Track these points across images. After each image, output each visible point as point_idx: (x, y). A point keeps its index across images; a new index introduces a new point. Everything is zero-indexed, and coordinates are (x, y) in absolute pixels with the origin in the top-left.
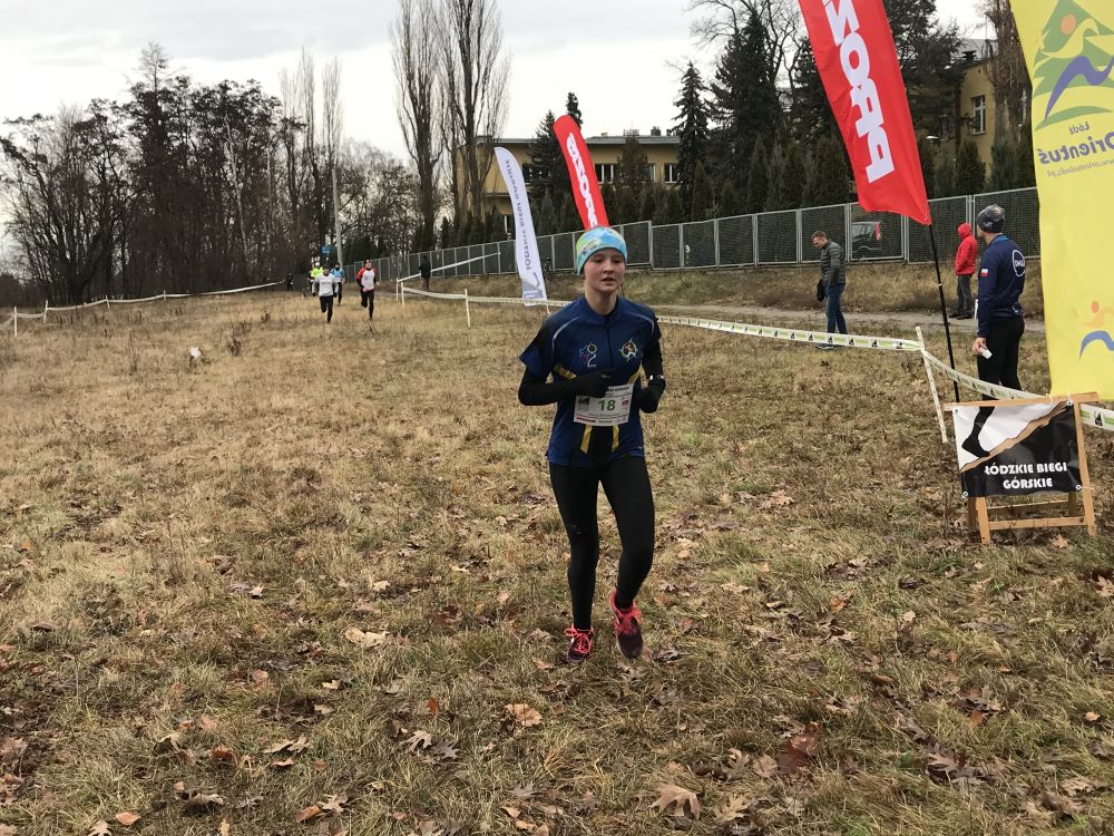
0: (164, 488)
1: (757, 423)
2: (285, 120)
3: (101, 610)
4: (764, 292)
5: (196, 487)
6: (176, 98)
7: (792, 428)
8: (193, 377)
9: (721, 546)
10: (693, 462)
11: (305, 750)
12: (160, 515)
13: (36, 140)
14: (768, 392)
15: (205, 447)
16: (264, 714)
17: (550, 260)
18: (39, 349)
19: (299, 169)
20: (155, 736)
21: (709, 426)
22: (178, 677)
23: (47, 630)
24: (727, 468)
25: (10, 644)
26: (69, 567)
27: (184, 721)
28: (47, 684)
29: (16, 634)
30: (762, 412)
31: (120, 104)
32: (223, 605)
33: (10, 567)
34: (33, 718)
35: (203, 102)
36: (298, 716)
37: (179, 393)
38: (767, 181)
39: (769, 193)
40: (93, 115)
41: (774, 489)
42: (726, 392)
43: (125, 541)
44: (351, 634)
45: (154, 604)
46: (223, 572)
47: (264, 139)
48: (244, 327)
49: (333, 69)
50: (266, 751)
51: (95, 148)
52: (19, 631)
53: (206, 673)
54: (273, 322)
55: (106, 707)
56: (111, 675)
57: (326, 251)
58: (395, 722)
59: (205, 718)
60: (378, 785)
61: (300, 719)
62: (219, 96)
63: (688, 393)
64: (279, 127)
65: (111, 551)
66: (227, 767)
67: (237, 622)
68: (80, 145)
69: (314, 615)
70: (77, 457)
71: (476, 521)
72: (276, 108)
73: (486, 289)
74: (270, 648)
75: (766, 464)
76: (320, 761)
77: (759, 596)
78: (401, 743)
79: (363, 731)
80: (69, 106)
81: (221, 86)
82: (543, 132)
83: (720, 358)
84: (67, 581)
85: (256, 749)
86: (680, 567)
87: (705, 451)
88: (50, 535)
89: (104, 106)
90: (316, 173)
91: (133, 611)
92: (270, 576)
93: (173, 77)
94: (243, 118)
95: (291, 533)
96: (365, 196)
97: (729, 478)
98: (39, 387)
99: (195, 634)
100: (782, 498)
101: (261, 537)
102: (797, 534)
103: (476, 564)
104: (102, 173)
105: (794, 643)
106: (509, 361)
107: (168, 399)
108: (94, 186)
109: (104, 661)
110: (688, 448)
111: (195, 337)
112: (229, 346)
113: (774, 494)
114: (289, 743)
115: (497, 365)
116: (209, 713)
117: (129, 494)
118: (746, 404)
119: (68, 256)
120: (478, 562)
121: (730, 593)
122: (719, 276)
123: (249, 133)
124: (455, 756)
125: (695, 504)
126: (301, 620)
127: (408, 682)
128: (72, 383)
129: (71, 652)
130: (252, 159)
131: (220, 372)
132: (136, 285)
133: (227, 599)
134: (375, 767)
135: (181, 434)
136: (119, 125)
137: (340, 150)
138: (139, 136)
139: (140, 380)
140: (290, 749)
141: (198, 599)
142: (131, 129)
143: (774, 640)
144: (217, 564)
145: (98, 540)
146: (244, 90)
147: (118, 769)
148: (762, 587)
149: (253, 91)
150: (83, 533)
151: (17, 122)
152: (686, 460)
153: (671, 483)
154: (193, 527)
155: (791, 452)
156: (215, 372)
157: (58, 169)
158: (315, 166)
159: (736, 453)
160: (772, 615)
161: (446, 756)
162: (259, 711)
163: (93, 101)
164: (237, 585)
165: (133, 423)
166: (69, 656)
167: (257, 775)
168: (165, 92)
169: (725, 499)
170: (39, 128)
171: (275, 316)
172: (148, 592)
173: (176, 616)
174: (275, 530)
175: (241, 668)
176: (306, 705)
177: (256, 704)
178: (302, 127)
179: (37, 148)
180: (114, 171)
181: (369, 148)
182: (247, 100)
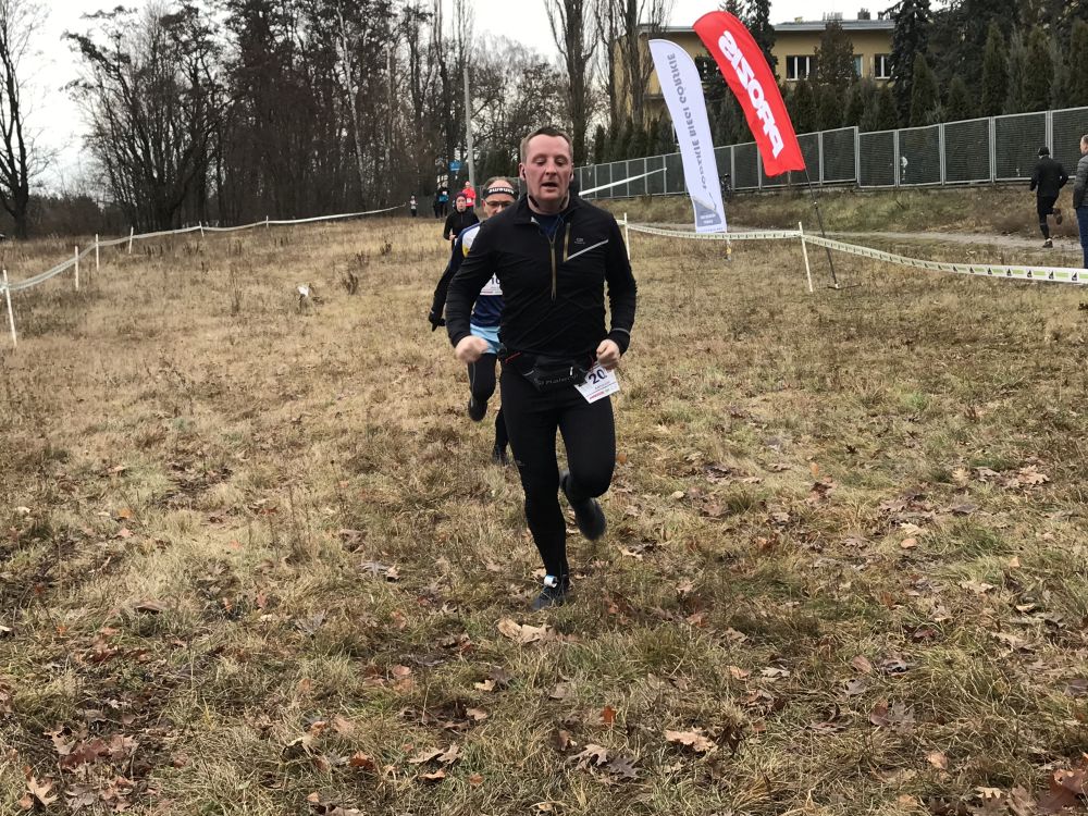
0: (278, 449)
1: (998, 381)
2: (407, 10)
3: (215, 590)
4: (1003, 215)
5: (316, 448)
7: (1044, 387)
8: (305, 319)
9: (956, 533)
10: (919, 429)
11: (457, 761)
12: (275, 481)
13: (119, 37)
14: (1011, 342)
15: (323, 401)
16: (408, 717)
17: (729, 176)
18: (126, 284)
19: (424, 68)
20: (283, 739)
21: (936, 384)
22: (305, 670)
23: (154, 612)
24: (960, 437)
25: (111, 627)
26: (175, 539)
27: (317, 722)
28: (157, 675)
29: (119, 615)
30: (1003, 367)
32: (353, 588)
33: (107, 537)
34: (142, 713)
36: (446, 720)
37: (289, 337)
38: (1005, 76)
39: (1009, 91)
40: (182, 7)
41: (1022, 465)
42: (958, 342)
43: (237, 511)
44: (506, 626)
45: (274, 584)
46: (352, 549)
47: (383, 33)
48: (361, 260)
50: (411, 761)
51: (186, 44)
52: (122, 612)
53: (340, 666)
54: (395, 253)
55: (225, 703)
56: (229, 666)
57: (455, 168)
58: (562, 732)
59: (340, 720)
60: (545, 806)
61: (450, 724)
63: (908, 343)
64: (401, 19)
65: (221, 521)
66: (368, 778)
67: (372, 607)
68: (169, 42)
69: (461, 602)
70: (177, 411)
71: (646, 496)
73: (649, 213)
74: (411, 640)
75: (1012, 433)
76: (475, 775)
77: (1007, 597)
78: (571, 758)
79: (525, 741)
83: (949, 299)
84: (175, 554)
85: (399, 759)
86: (905, 559)
87: (932, 416)
88: (150, 503)
90: (444, 73)
91: (251, 592)
92: (406, 556)
94: (358, 9)
95: (427, 505)
96: (502, 100)
97: (964, 449)
98: (128, 329)
99: (324, 621)
100: (1034, 476)
101: (394, 509)
102: (1053, 519)
103: (649, 549)
104: (194, 76)
105: (1052, 656)
106: (680, 302)
107: (277, 344)
108: (185, 91)
109: (220, 650)
110: (909, 411)
111: (304, 272)
112: (345, 282)
113: (1023, 470)
114: (437, 752)
115: (665, 307)
116: (344, 713)
117: (239, 455)
118: (983, 357)
119: (155, 175)
120: (651, 547)
121: (970, 592)
122: (944, 194)
123: (366, 23)
124: (636, 777)
125: (921, 481)
126: (445, 607)
127: (574, 685)
128: (165, 324)
129: (182, 639)
130: (368, 58)
131: (336, 313)
132: (233, 210)
133: (358, 581)
134: (541, 785)
135: (294, 386)
136: (213, 18)
137: (475, 44)
138: (237, 31)
139: (243, 322)
140: (441, 759)
141: (325, 580)
142: (227, 22)
143: (1027, 651)
144: (346, 540)
145: (206, 509)
147: (243, 774)
148: (1011, 585)
150: (190, 500)
151: (96, 16)
152: (908, 427)
153: (889, 455)
154: (315, 495)
155: (1044, 418)
156: (330, 313)
157: (143, 71)
158: (443, 65)
159: (972, 418)
160: (1026, 619)
161: (625, 775)
162: (402, 714)
164: (368, 564)
165: (238, 372)
166: (179, 642)
167: (402, 788)
169: (960, 475)
170: (121, 23)
171: (397, 247)
172: (266, 570)
173: (300, 599)
174: (410, 501)
175: (378, 662)
176: (456, 709)
177: (398, 705)
178: (428, 18)
179: (118, 47)
180: (208, 73)
181: (508, 42)
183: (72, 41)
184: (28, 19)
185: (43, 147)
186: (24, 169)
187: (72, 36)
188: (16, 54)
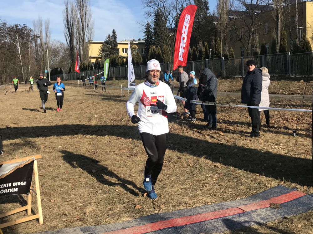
2: (34, 35)
6: (2, 28)
19: (39, 49)
35: (11, 30)
47: (28, 40)
49: (47, 21)
57: (46, 72)
62: (15, 28)
64: (33, 37)
72: (32, 32)
81: (16, 25)
82: (107, 40)
90: (43, 50)
93: (2, 23)
94: (22, 34)
96: (59, 56)
123: (24, 38)
130: (24, 46)
137: (51, 43)
146: (22, 27)
149: (25, 27)
178: (39, 37)
181: (60, 43)
182: (23, 29)
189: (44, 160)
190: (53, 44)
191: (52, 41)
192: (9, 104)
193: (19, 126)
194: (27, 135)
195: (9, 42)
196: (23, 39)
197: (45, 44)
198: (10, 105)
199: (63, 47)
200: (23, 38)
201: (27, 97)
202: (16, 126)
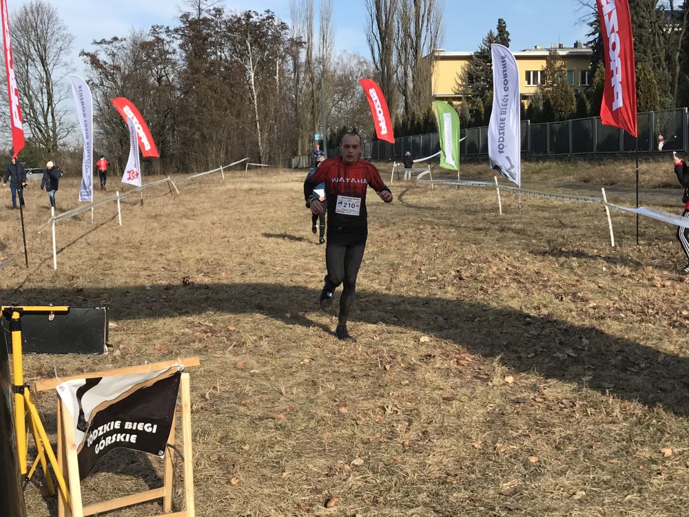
2: (292, 39)
6: (212, 23)
13: (114, 55)
19: (302, 75)
31: (171, 28)
35: (234, 26)
40: (154, 38)
47: (274, 54)
51: (155, 60)
62: (244, 23)
64: (286, 46)
68: (145, 58)
72: (285, 31)
80: (137, 31)
81: (245, 14)
89: (161, 30)
90: (312, 80)
93: (212, 8)
94: (261, 38)
104: (159, 80)
108: (158, 90)
123: (265, 48)
130: (265, 67)
136: (171, 44)
137: (332, 61)
138: (185, 50)
142: (181, 46)
146: (262, 18)
149: (268, 18)
151: (101, 43)
157: (129, 76)
158: (312, 74)
163: (152, 27)
168: (205, 20)
170: (116, 47)
178: (303, 44)
179: (113, 61)
180: (167, 77)
181: (359, 58)
182: (264, 25)
183: (85, 57)
184: (59, 44)
185: (67, 122)
186: (55, 135)
187: (87, 54)
188: (52, 65)
189: (247, 374)
190: (341, 63)
191: (338, 54)
192: (209, 223)
193: (216, 281)
194: (227, 305)
195: (229, 59)
196: (265, 51)
197: (320, 63)
198: (212, 226)
199: (366, 71)
200: (262, 48)
201: (256, 206)
202: (207, 280)
